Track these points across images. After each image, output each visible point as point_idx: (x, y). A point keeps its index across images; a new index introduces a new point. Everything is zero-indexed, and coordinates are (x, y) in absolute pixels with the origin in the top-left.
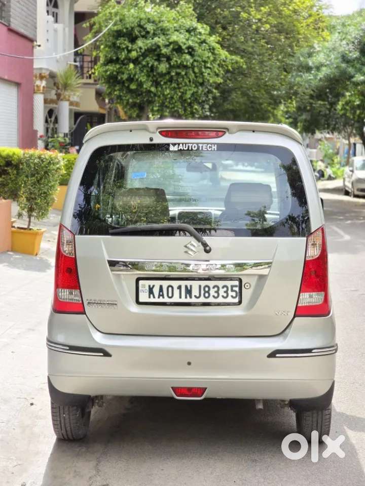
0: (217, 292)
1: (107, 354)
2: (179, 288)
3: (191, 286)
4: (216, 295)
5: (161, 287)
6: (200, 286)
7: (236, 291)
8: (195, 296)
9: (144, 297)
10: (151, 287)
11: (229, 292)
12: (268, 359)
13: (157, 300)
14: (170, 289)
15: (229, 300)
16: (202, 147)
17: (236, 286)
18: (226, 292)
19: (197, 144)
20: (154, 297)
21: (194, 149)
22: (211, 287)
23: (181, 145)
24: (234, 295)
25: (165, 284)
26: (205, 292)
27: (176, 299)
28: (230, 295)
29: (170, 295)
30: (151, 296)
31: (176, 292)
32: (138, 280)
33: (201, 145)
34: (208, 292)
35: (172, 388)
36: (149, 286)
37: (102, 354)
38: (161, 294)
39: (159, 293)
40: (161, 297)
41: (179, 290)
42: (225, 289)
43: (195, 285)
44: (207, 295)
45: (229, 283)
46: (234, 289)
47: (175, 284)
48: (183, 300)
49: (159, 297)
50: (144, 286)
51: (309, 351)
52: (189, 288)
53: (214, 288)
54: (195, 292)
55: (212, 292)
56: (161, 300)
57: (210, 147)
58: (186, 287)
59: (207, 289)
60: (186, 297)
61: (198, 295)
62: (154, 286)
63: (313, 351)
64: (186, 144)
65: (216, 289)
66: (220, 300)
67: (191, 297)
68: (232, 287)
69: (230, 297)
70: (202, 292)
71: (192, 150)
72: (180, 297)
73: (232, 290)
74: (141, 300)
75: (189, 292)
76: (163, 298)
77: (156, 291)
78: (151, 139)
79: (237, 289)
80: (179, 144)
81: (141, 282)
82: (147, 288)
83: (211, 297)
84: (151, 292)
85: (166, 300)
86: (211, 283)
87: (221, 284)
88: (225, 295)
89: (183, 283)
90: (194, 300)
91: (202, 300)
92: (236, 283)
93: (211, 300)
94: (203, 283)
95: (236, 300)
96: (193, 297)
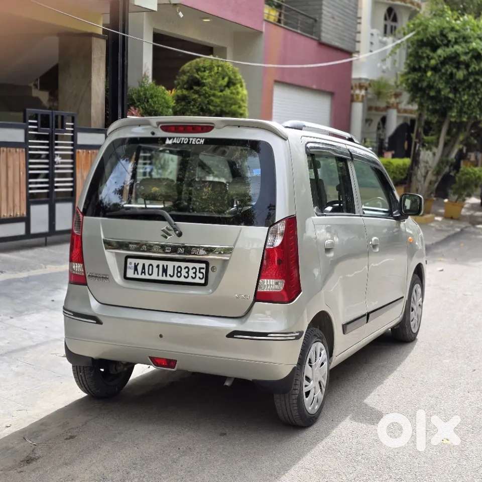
0: (187, 272)
1: (99, 322)
2: (158, 267)
3: (167, 266)
4: (186, 275)
5: (144, 265)
6: (174, 266)
7: (203, 273)
8: (170, 275)
9: (130, 274)
10: (136, 264)
11: (197, 273)
12: (227, 338)
13: (139, 276)
14: (151, 267)
15: (197, 280)
16: (192, 141)
17: (203, 268)
18: (195, 273)
19: (189, 138)
20: (138, 274)
21: (185, 143)
22: (183, 268)
23: (175, 139)
24: (201, 277)
25: (147, 262)
26: (178, 272)
27: (154, 277)
28: (198, 276)
29: (150, 273)
30: (136, 272)
31: (155, 270)
32: (127, 258)
33: (191, 139)
34: (180, 272)
35: (150, 357)
36: (135, 264)
37: (95, 322)
38: (143, 272)
39: (142, 270)
40: (143, 274)
41: (157, 269)
42: (194, 270)
43: (170, 265)
44: (179, 275)
45: (198, 266)
46: (202, 271)
47: (155, 263)
48: (160, 278)
49: (141, 274)
50: (131, 263)
51: (265, 334)
52: (165, 268)
54: (170, 272)
55: (184, 272)
56: (143, 277)
57: (199, 141)
58: (163, 266)
59: (179, 269)
60: (163, 276)
61: (172, 275)
62: (138, 264)
63: (269, 335)
64: (179, 138)
65: (187, 270)
66: (190, 280)
67: (166, 276)
68: (200, 268)
69: (197, 278)
70: (176, 272)
71: (183, 143)
72: (158, 275)
73: (200, 272)
74: (128, 276)
75: (165, 271)
76: (145, 274)
77: (140, 268)
78: (153, 133)
79: (204, 271)
80: (174, 138)
81: (129, 260)
82: (133, 265)
83: (182, 276)
84: (136, 269)
85: (147, 277)
86: (183, 265)
87: (191, 265)
88: (194, 276)
89: (161, 263)
90: (169, 278)
91: (175, 279)
92: (204, 265)
93: (182, 279)
94: (177, 264)
95: (203, 281)
96: (168, 275)
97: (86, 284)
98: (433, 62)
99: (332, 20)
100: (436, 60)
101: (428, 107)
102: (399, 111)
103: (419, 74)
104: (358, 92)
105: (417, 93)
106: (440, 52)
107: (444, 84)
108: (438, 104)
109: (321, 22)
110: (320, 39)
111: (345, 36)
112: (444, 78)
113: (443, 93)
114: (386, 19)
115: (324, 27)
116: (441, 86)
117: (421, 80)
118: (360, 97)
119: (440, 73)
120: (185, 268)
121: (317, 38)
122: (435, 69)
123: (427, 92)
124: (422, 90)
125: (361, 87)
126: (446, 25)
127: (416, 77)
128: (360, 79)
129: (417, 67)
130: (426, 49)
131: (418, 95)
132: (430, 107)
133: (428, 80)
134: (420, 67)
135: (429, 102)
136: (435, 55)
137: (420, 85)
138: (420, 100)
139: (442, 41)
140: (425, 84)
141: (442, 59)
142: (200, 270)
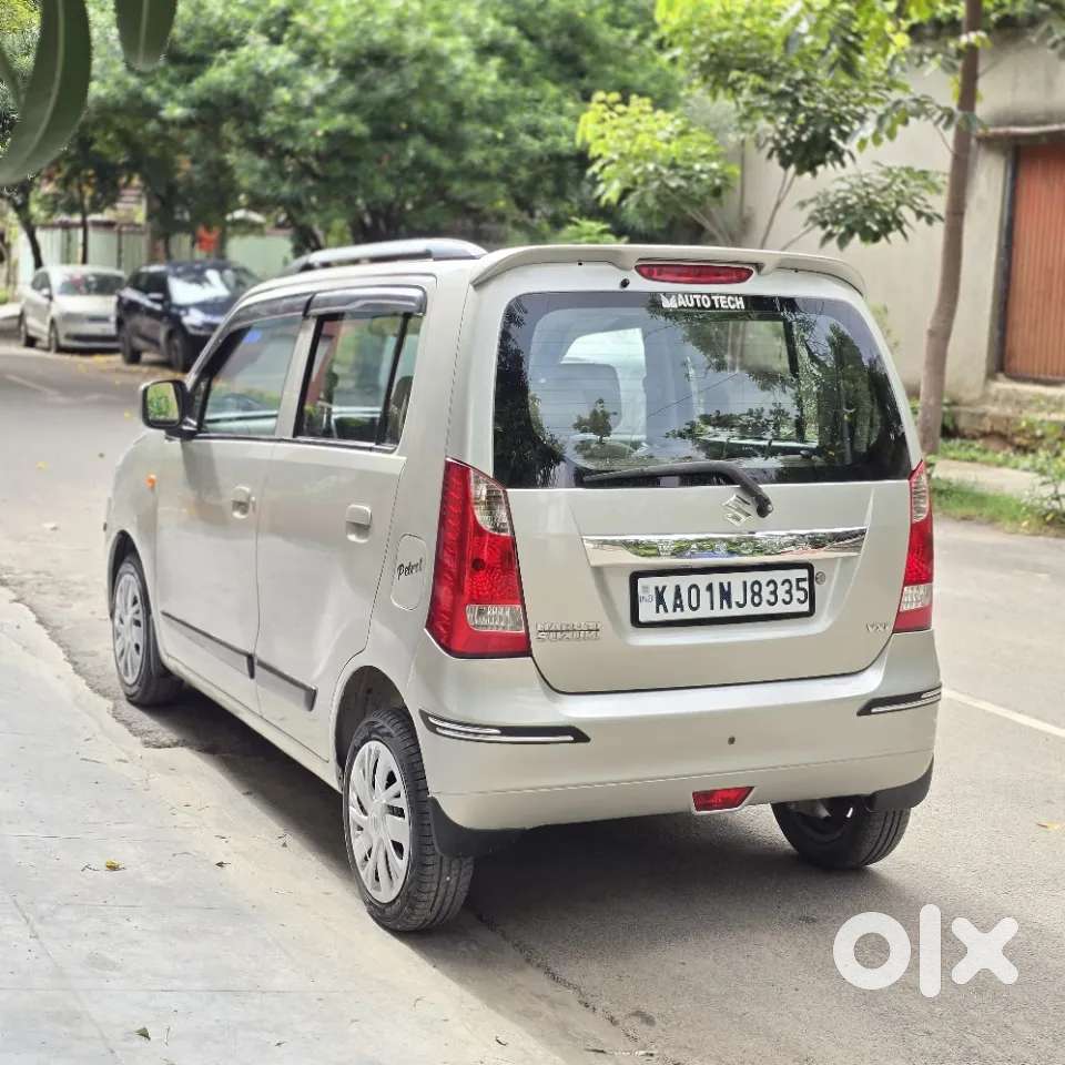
0: (774, 593)
2: (710, 588)
3: (729, 584)
4: (772, 599)
5: (678, 589)
6: (745, 583)
7: (803, 589)
8: (737, 603)
9: (647, 612)
10: (660, 590)
11: (794, 591)
13: (671, 616)
14: (694, 591)
15: (795, 607)
16: (719, 301)
17: (804, 580)
18: (789, 592)
19: (709, 295)
20: (666, 611)
22: (764, 584)
23: (681, 296)
24: (802, 599)
25: (685, 582)
26: (754, 594)
27: (705, 611)
28: (795, 598)
29: (694, 605)
30: (661, 607)
31: (705, 595)
32: (635, 577)
33: (715, 298)
34: (759, 594)
36: (657, 588)
38: (678, 606)
39: (675, 602)
40: (679, 610)
41: (708, 594)
42: (787, 586)
43: (736, 580)
44: (757, 600)
45: (793, 575)
46: (802, 585)
47: (702, 580)
48: (718, 613)
49: (675, 610)
50: (646, 588)
52: (726, 589)
54: (737, 596)
55: (766, 593)
56: (679, 615)
57: (732, 302)
58: (721, 585)
59: (756, 588)
60: (722, 607)
61: (742, 603)
62: (664, 588)
64: (689, 294)
65: (772, 587)
66: (780, 608)
67: (730, 607)
68: (798, 580)
69: (795, 601)
70: (749, 594)
71: (702, 307)
72: (712, 608)
73: (799, 589)
74: (642, 618)
75: (726, 595)
76: (682, 610)
77: (669, 597)
78: (624, 283)
79: (805, 585)
81: (642, 582)
82: (653, 592)
83: (764, 603)
84: (660, 599)
85: (688, 614)
86: (763, 577)
87: (779, 576)
89: (716, 579)
90: (736, 611)
91: (749, 610)
92: (804, 573)
93: (764, 609)
94: (750, 577)
95: (805, 607)
96: (734, 605)
97: (527, 653)
120: (768, 585)
142: (798, 585)
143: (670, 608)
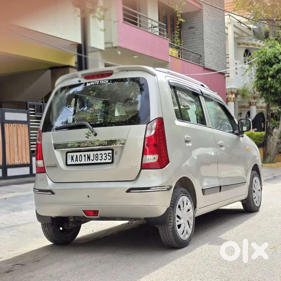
0: (102, 157)
1: (53, 193)
2: (85, 156)
3: (90, 154)
4: (101, 159)
6: (94, 154)
7: (110, 156)
8: (92, 160)
9: (69, 162)
12: (126, 193)
14: (81, 156)
15: (107, 161)
16: (101, 82)
17: (111, 153)
18: (106, 157)
20: (74, 162)
21: (97, 84)
23: (92, 82)
24: (110, 158)
25: (78, 154)
26: (96, 157)
27: (83, 162)
28: (107, 158)
29: (81, 160)
30: (73, 161)
31: (83, 158)
32: (67, 153)
33: (100, 81)
34: (97, 157)
35: (83, 211)
36: (72, 156)
37: (51, 193)
38: (77, 160)
39: (76, 159)
40: (77, 161)
42: (105, 155)
43: (92, 154)
44: (97, 159)
45: (107, 152)
46: (109, 155)
47: (83, 154)
48: (86, 162)
49: (76, 161)
50: (69, 156)
51: (149, 188)
52: (89, 156)
53: (100, 155)
54: (92, 158)
55: (99, 157)
56: (77, 163)
57: (105, 82)
58: (88, 155)
59: (97, 156)
60: (88, 161)
61: (93, 159)
62: (73, 156)
64: (94, 81)
65: (101, 155)
66: (103, 161)
67: (90, 160)
68: (109, 153)
69: (107, 159)
71: (96, 84)
72: (85, 161)
73: (109, 156)
74: (68, 163)
75: (89, 158)
76: (78, 161)
77: (74, 158)
78: (80, 81)
79: (111, 155)
80: (91, 82)
81: (68, 154)
82: (71, 157)
83: (99, 159)
84: (72, 159)
85: (79, 162)
86: (99, 153)
87: (103, 152)
88: (105, 158)
89: (86, 153)
90: (91, 162)
91: (95, 161)
92: (111, 152)
93: (99, 161)
94: (95, 153)
95: (110, 161)
96: (91, 160)
97: (45, 172)
98: (271, 72)
99: (211, 55)
100: (273, 71)
101: (271, 99)
102: (257, 108)
103: (264, 81)
104: (230, 96)
105: (264, 92)
106: (274, 66)
107: (279, 85)
108: (277, 97)
109: (204, 57)
110: (204, 66)
111: (219, 64)
112: (279, 81)
113: (279, 90)
114: (244, 56)
115: (206, 59)
116: (277, 86)
117: (265, 84)
118: (232, 99)
119: (276, 79)
121: (203, 66)
122: (273, 77)
123: (270, 90)
124: (266, 89)
125: (232, 93)
126: (277, 52)
127: (262, 82)
128: (231, 88)
129: (262, 77)
130: (267, 66)
131: (265, 93)
132: (272, 99)
133: (269, 83)
134: (264, 77)
135: (272, 96)
136: (272, 69)
137: (265, 87)
138: (266, 95)
139: (275, 60)
140: (268, 86)
141: (276, 70)
142: (108, 155)
143: (75, 161)
